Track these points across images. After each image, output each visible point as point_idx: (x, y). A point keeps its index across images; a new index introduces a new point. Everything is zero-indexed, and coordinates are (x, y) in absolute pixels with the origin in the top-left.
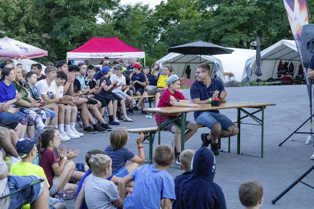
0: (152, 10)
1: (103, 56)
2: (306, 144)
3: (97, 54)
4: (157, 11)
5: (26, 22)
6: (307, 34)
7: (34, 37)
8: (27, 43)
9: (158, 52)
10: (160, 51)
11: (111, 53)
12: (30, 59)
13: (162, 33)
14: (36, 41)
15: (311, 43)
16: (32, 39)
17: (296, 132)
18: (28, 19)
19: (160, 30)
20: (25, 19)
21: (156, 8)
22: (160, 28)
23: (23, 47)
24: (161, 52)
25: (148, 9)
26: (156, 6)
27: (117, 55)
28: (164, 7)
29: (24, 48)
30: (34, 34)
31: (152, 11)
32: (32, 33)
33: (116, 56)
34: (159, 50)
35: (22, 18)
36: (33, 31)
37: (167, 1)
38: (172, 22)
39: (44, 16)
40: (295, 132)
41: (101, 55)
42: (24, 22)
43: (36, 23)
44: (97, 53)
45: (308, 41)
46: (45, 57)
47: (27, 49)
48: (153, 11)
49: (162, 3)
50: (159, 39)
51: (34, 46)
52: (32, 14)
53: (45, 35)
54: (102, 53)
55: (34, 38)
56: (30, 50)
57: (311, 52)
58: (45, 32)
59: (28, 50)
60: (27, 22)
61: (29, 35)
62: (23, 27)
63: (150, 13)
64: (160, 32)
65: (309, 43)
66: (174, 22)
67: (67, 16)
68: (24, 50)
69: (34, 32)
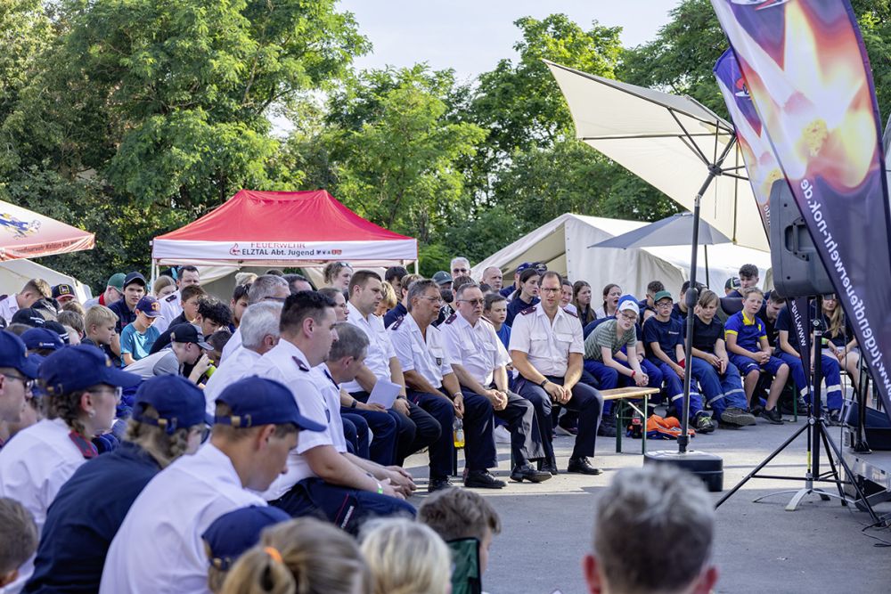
0: (467, 90)
1: (273, 252)
2: (787, 510)
3: (255, 247)
4: (484, 95)
5: (21, 130)
6: (786, 205)
7: (48, 183)
8: (23, 203)
9: (480, 241)
10: (488, 238)
11: (302, 243)
12: (34, 260)
13: (500, 175)
14: (54, 197)
15: (795, 228)
16: (42, 192)
17: (757, 474)
18: (29, 120)
19: (495, 160)
20: (18, 121)
21: (480, 83)
22: (495, 152)
23: (9, 221)
24: (490, 241)
25: (454, 86)
26: (481, 77)
27: (322, 249)
28: (510, 79)
29: (13, 223)
30: (49, 172)
31: (466, 95)
32: (42, 171)
33: (319, 252)
34: (485, 231)
35: (10, 118)
36: (46, 162)
37: (521, 60)
38: (538, 133)
39: (83, 109)
40: (753, 475)
41: (269, 251)
42: (16, 134)
43: (56, 135)
44: (255, 243)
45: (787, 225)
46: (86, 252)
47: (25, 226)
48: (471, 93)
49: (503, 66)
50: (491, 194)
51: (49, 214)
52: (43, 102)
53: (87, 176)
54: (272, 244)
55: (47, 188)
56: (33, 229)
57: (796, 253)
58: (88, 164)
59: (25, 229)
60: (25, 130)
61: (31, 176)
62: (10, 148)
63: (459, 101)
64: (495, 167)
65: (789, 230)
66: (546, 134)
67: (164, 111)
68: (12, 229)
69: (49, 168)
